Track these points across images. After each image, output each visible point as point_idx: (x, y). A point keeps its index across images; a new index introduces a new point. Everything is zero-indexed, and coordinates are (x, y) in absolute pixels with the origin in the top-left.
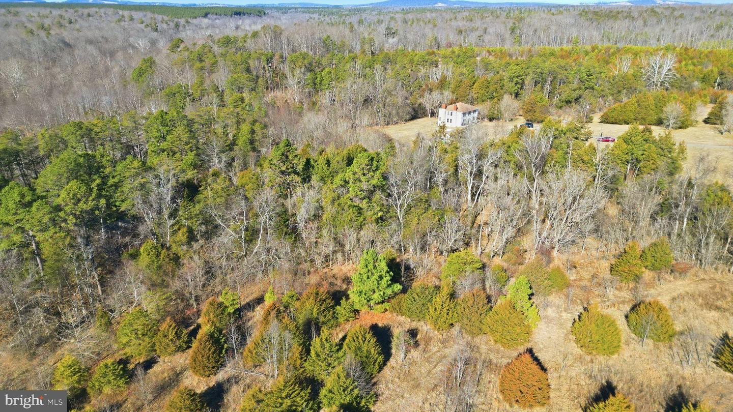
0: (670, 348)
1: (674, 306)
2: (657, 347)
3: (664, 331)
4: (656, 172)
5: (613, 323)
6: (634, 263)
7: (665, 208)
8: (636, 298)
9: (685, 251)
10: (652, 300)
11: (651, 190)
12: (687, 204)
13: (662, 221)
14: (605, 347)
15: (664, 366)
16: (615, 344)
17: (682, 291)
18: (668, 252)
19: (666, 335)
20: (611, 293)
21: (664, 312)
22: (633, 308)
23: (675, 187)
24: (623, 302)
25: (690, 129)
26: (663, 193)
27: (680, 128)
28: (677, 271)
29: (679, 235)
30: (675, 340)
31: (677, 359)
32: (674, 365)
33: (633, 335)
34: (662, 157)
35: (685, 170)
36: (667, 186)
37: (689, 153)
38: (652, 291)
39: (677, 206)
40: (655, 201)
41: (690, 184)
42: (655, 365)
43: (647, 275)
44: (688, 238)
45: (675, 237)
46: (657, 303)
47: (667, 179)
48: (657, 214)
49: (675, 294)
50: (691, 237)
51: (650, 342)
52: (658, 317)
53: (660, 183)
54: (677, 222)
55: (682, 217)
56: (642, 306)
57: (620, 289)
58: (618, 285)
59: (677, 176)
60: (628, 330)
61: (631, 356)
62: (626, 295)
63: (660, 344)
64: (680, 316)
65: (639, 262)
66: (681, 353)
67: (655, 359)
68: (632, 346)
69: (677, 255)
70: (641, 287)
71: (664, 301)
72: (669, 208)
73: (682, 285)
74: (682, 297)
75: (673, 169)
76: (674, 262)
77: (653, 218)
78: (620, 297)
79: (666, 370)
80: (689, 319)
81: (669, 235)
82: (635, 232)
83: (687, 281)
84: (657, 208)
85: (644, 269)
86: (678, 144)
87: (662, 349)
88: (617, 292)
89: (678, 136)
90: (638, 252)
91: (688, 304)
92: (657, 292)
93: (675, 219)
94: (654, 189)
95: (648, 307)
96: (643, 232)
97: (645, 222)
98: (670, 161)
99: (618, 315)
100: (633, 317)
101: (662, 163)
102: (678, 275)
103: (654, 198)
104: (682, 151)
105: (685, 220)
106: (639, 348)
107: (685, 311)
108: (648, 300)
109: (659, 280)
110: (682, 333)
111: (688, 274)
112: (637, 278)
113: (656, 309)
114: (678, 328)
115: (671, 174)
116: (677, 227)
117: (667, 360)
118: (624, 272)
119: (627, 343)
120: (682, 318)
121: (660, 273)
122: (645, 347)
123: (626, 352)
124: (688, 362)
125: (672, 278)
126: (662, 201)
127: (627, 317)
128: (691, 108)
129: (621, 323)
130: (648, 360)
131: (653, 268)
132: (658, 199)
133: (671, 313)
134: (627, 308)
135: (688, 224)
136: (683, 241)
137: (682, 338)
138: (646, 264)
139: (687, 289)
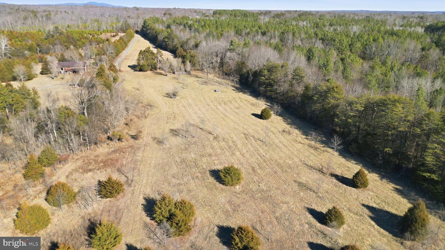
0: (77, 203)
1: (69, 180)
2: (69, 207)
3: (70, 195)
4: (26, 109)
5: (39, 208)
6: (37, 166)
7: (41, 128)
8: (47, 186)
9: (62, 148)
10: (56, 183)
11: (28, 120)
12: (52, 122)
13: (42, 137)
14: (41, 224)
15: (78, 214)
16: (46, 219)
17: (70, 170)
18: (53, 152)
19: (71, 197)
20: (31, 191)
21: (65, 186)
22: (48, 193)
23: (41, 115)
24: (40, 193)
25: (34, 79)
26: (35, 120)
27: (29, 80)
28: (62, 160)
29: (55, 141)
30: (77, 198)
31: (82, 206)
32: (82, 211)
33: (54, 208)
34: (26, 100)
35: (42, 103)
36: (36, 115)
37: (40, 93)
38: (54, 178)
39: (47, 125)
40: (33, 126)
41: (49, 111)
42: (73, 217)
43: (47, 170)
44: (60, 141)
45: (53, 143)
46: (59, 183)
47: (34, 112)
48: (37, 133)
49: (67, 174)
50: (62, 139)
51: (65, 207)
52: (63, 190)
53: (31, 115)
54: (51, 134)
55: (52, 130)
56: (52, 189)
57: (35, 186)
58: (32, 184)
59: (39, 108)
60: (50, 207)
61: (58, 220)
62: (40, 187)
63: (71, 204)
64: (74, 183)
65: (39, 165)
66: (83, 202)
67: (72, 213)
68: (56, 214)
69: (59, 152)
70: (47, 179)
71: (63, 180)
72: (43, 128)
73: (68, 167)
74: (71, 173)
75: (35, 105)
76: (59, 156)
77: (36, 136)
78: (37, 191)
79: (79, 215)
80: (80, 183)
81: (50, 143)
82: (29, 149)
83: (70, 164)
84: (36, 130)
85: (44, 168)
86: (31, 90)
87: (73, 206)
88: (34, 189)
89: (30, 85)
90: (36, 159)
91: (76, 175)
92: (57, 177)
93: (49, 133)
94: (29, 120)
95: (56, 187)
96: (34, 146)
97: (32, 140)
98: (31, 100)
99: (41, 201)
100: (50, 198)
101: (27, 103)
102: (64, 163)
103: (31, 125)
104: (36, 93)
105: (55, 131)
106: (61, 213)
107: (75, 180)
108: (54, 184)
109: (55, 170)
110: (79, 192)
111: (69, 160)
112: (42, 175)
113: (61, 187)
114: (76, 190)
115: (35, 108)
116: (52, 137)
117: (78, 210)
118: (33, 175)
119: (53, 214)
120: (76, 184)
121: (54, 166)
122: (64, 211)
123: (54, 220)
124: (88, 204)
125: (62, 166)
126: (36, 125)
127: (46, 200)
128: (29, 67)
129: (45, 205)
130: (68, 216)
131: (49, 165)
132: (34, 125)
133: (69, 185)
134: (44, 194)
135: (57, 133)
136: (59, 143)
137: (80, 194)
138: (44, 164)
139: (72, 168)
